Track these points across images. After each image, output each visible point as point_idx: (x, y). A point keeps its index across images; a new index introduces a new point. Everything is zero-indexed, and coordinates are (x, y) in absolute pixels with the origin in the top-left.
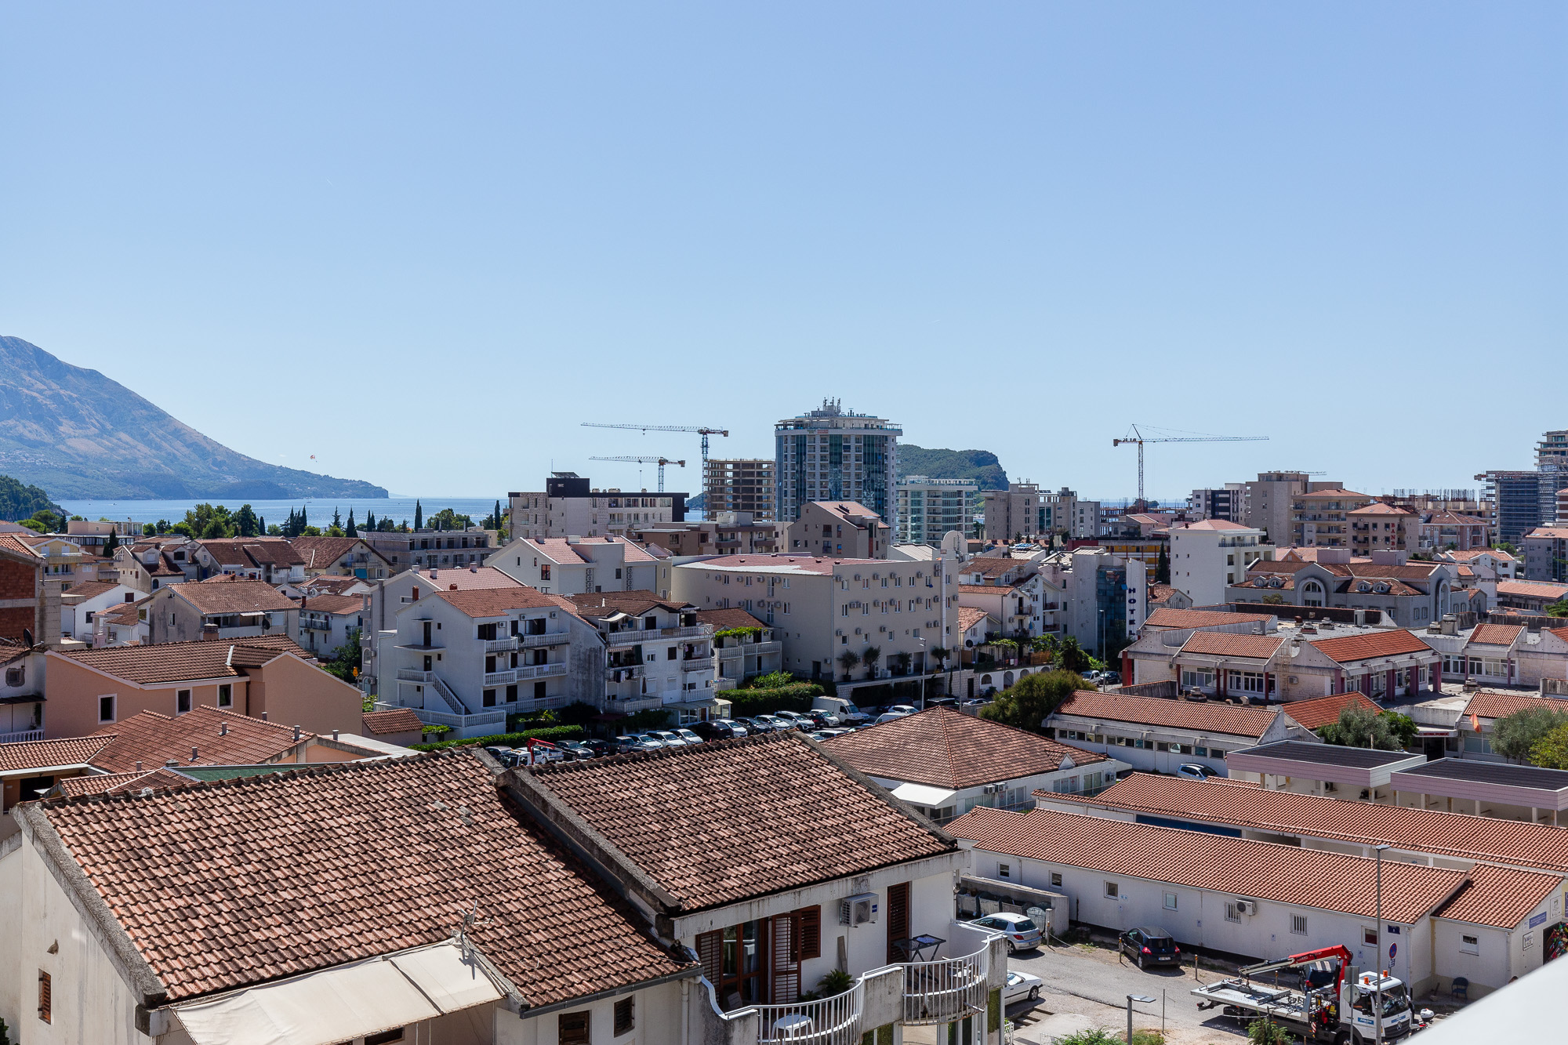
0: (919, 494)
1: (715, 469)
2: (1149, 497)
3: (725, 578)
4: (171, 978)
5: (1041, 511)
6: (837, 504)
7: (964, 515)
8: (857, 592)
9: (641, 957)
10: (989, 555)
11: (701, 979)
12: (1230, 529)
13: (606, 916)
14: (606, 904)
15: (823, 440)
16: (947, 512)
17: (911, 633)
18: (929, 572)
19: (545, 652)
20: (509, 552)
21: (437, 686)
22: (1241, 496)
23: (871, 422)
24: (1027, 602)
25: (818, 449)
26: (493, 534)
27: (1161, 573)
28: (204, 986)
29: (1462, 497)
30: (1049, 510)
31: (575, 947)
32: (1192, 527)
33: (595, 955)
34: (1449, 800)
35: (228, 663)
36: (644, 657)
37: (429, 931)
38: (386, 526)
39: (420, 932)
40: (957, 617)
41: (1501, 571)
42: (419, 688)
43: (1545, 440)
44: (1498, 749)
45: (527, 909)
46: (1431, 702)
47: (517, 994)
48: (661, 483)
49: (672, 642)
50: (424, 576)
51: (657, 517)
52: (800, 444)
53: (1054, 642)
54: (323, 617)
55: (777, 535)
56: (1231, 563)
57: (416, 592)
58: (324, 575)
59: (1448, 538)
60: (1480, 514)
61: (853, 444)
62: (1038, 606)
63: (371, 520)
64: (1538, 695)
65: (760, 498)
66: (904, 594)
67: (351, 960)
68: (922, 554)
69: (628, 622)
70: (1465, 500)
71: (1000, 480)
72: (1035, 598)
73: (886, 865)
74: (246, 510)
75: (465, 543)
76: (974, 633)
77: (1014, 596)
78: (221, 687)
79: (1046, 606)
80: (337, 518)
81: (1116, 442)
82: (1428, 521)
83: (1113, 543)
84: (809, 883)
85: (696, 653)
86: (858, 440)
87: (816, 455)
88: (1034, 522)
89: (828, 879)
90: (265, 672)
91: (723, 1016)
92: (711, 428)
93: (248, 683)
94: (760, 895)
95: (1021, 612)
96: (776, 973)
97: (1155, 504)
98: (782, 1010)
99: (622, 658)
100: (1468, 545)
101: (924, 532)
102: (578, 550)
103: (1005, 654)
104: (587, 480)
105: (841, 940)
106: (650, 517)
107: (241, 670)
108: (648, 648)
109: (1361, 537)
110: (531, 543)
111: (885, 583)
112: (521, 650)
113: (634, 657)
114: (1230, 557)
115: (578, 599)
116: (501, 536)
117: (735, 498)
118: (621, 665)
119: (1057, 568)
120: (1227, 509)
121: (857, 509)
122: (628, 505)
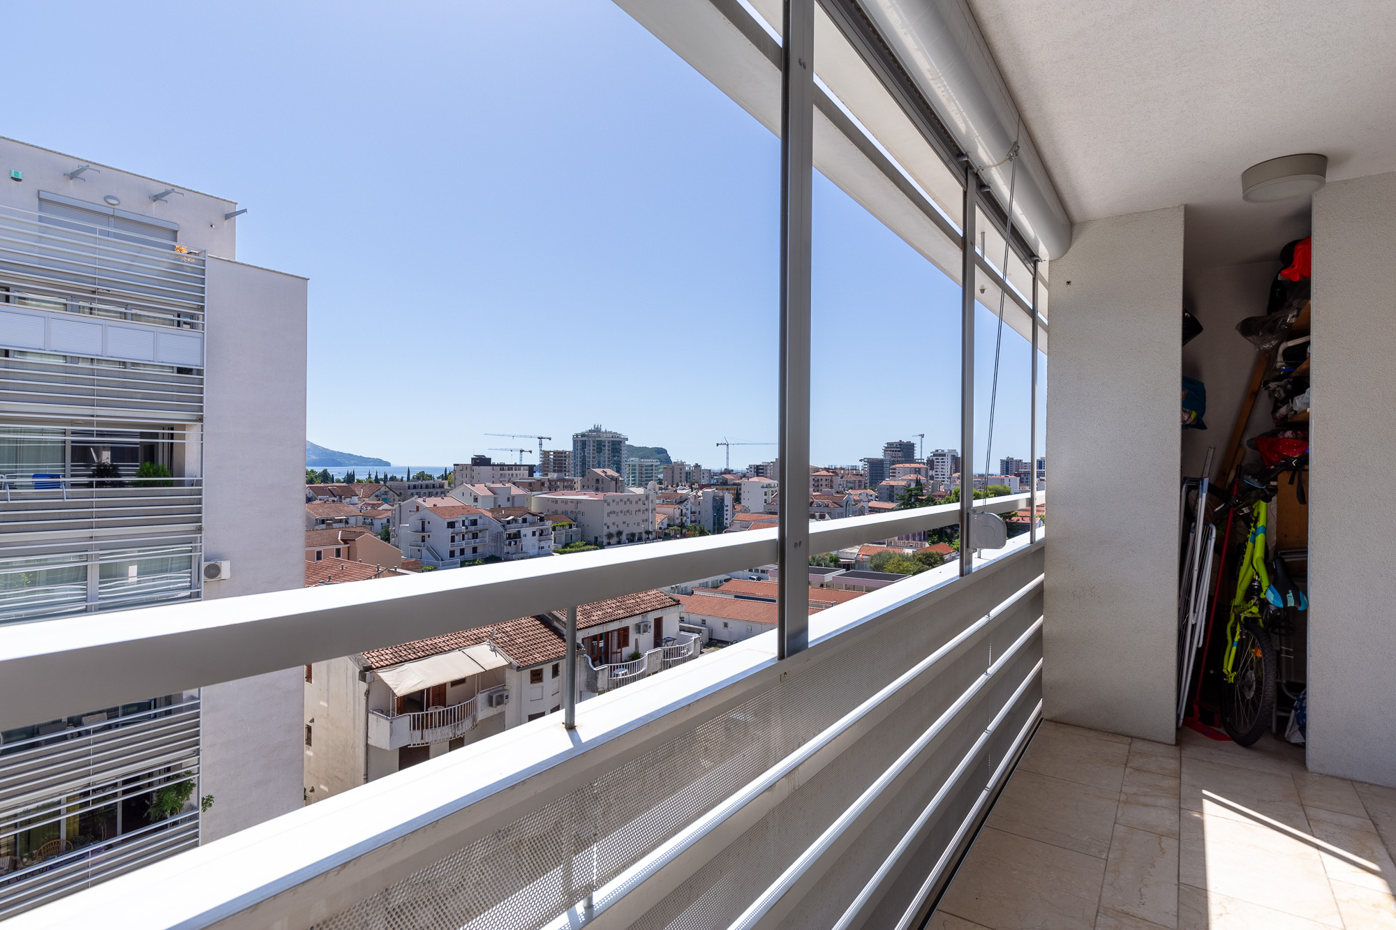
0: (635, 466)
1: (545, 454)
2: (731, 468)
3: (556, 501)
4: (373, 660)
5: (687, 473)
6: (602, 470)
7: (654, 475)
8: (613, 507)
9: (561, 648)
10: (667, 491)
11: (585, 655)
12: (766, 481)
13: (545, 632)
14: (546, 627)
15: (594, 442)
16: (647, 473)
17: (636, 524)
18: (644, 498)
19: (477, 533)
20: (459, 490)
21: (428, 549)
22: (768, 468)
23: (615, 435)
24: (684, 511)
25: (591, 446)
26: (446, 482)
27: (737, 499)
28: (387, 662)
29: (854, 468)
30: (690, 473)
31: (535, 644)
32: (750, 480)
33: (543, 647)
34: (854, 586)
35: (339, 538)
36: (522, 536)
37: (476, 639)
38: (393, 479)
39: (472, 640)
40: (655, 517)
41: (870, 498)
42: (419, 550)
43: (886, 446)
44: (870, 567)
45: (514, 630)
46: (845, 549)
47: (515, 663)
48: (521, 460)
49: (534, 529)
50: (420, 500)
51: (521, 475)
52: (584, 444)
53: (695, 527)
54: (370, 519)
55: (575, 483)
56: (766, 495)
57: (418, 508)
58: (367, 500)
59: (850, 485)
60: (861, 475)
61: (607, 444)
62: (689, 512)
63: (386, 476)
64: (885, 546)
65: (565, 467)
66: (633, 508)
67: (445, 651)
68: (639, 491)
69: (515, 520)
70: (856, 470)
71: (668, 460)
72: (687, 509)
73: (654, 610)
74: (325, 471)
75: (434, 487)
76: (662, 524)
77: (679, 508)
78: (336, 549)
79: (691, 513)
80: (370, 475)
81: (718, 445)
82: (842, 478)
83: (717, 487)
84: (625, 618)
85: (544, 533)
86: (609, 442)
87: (590, 450)
88: (684, 478)
89: (632, 616)
90: (357, 542)
91: (595, 669)
92: (543, 436)
93: (349, 547)
94: (606, 622)
95: (682, 515)
96: (612, 653)
97: (732, 470)
98: (617, 666)
99: (512, 536)
100: (857, 488)
101: (637, 482)
102: (490, 489)
103: (675, 533)
104: (490, 459)
105: (636, 640)
106: (518, 475)
107: (345, 541)
108: (523, 531)
109: (816, 485)
110: (469, 486)
111: (625, 503)
112: (466, 533)
113: (517, 536)
114: (766, 492)
115: (491, 510)
116: (449, 484)
117: (554, 467)
118: (511, 539)
119: (696, 497)
120: (763, 473)
121: (611, 472)
122: (509, 470)
